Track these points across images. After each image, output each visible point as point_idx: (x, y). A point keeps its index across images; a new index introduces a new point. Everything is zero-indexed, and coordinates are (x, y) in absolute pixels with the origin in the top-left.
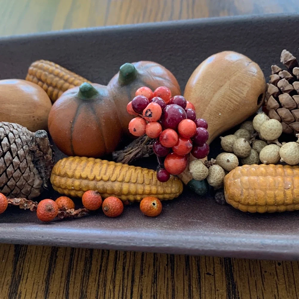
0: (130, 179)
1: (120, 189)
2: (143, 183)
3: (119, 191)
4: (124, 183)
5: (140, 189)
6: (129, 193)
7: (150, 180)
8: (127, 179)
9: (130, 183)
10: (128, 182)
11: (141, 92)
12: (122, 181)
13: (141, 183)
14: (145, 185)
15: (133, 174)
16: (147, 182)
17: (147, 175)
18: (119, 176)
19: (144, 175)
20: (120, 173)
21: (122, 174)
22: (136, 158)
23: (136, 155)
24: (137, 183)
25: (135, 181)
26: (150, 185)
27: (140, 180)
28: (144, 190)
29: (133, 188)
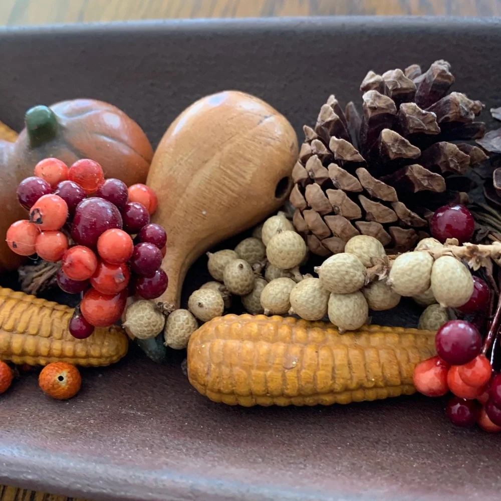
0: (27, 328)
1: (6, 344)
2: (49, 337)
3: (5, 349)
4: (16, 333)
5: (43, 345)
6: (23, 354)
7: (64, 330)
8: (20, 328)
9: (25, 335)
10: (23, 333)
11: (42, 168)
12: (12, 330)
13: (47, 336)
14: (53, 339)
15: (34, 317)
16: (56, 335)
17: (59, 320)
18: (8, 320)
19: (53, 320)
20: (11, 314)
21: (13, 317)
22: (51, 285)
23: (50, 279)
24: (39, 336)
25: (35, 332)
26: (63, 340)
27: (45, 330)
28: (50, 349)
29: (30, 344)
